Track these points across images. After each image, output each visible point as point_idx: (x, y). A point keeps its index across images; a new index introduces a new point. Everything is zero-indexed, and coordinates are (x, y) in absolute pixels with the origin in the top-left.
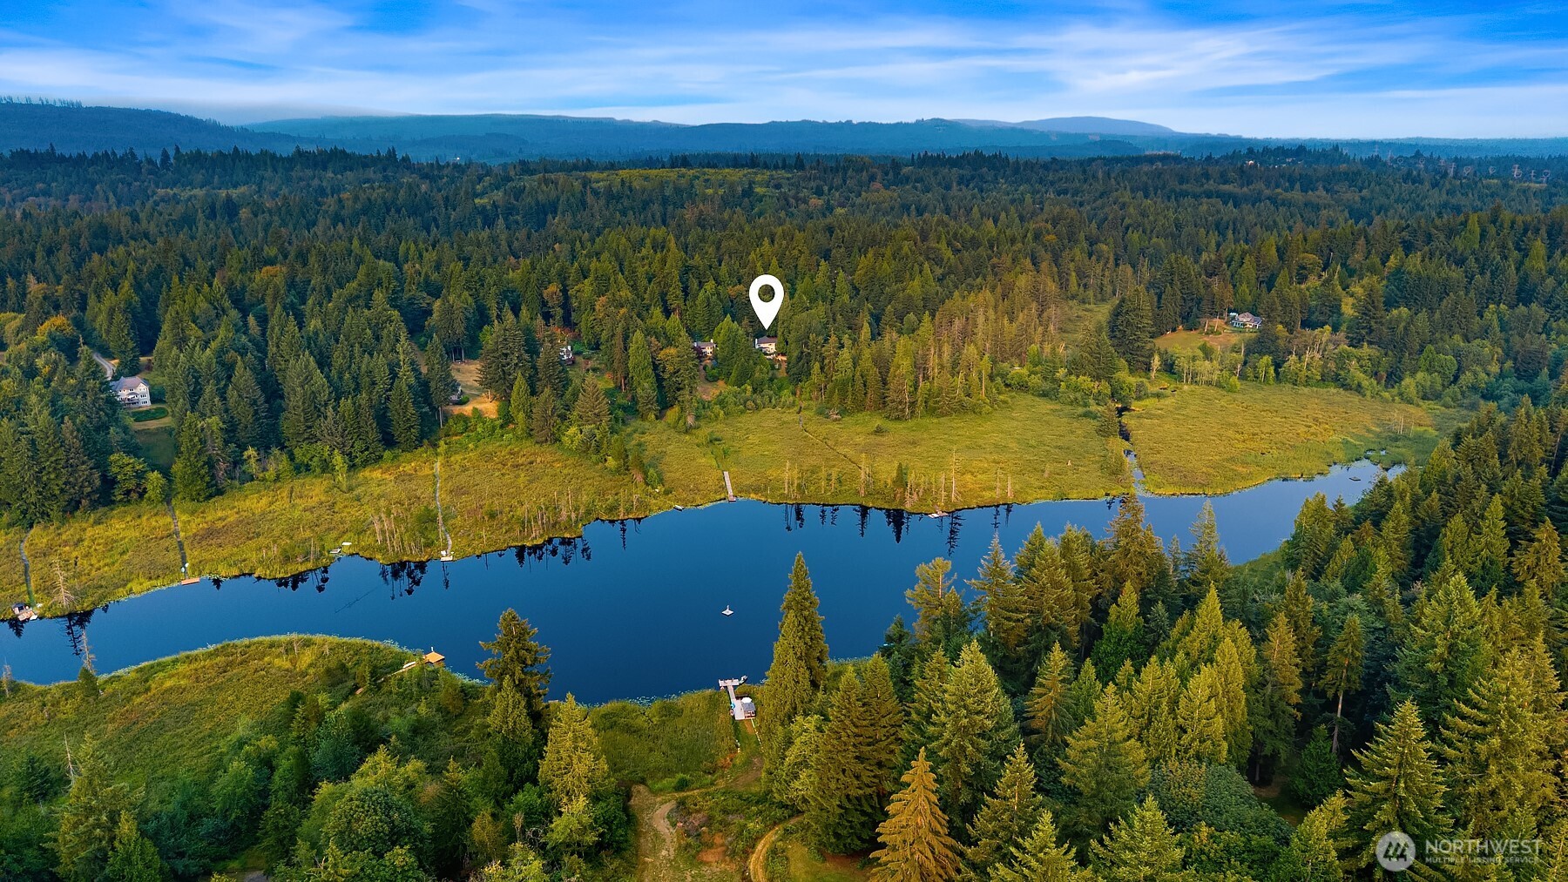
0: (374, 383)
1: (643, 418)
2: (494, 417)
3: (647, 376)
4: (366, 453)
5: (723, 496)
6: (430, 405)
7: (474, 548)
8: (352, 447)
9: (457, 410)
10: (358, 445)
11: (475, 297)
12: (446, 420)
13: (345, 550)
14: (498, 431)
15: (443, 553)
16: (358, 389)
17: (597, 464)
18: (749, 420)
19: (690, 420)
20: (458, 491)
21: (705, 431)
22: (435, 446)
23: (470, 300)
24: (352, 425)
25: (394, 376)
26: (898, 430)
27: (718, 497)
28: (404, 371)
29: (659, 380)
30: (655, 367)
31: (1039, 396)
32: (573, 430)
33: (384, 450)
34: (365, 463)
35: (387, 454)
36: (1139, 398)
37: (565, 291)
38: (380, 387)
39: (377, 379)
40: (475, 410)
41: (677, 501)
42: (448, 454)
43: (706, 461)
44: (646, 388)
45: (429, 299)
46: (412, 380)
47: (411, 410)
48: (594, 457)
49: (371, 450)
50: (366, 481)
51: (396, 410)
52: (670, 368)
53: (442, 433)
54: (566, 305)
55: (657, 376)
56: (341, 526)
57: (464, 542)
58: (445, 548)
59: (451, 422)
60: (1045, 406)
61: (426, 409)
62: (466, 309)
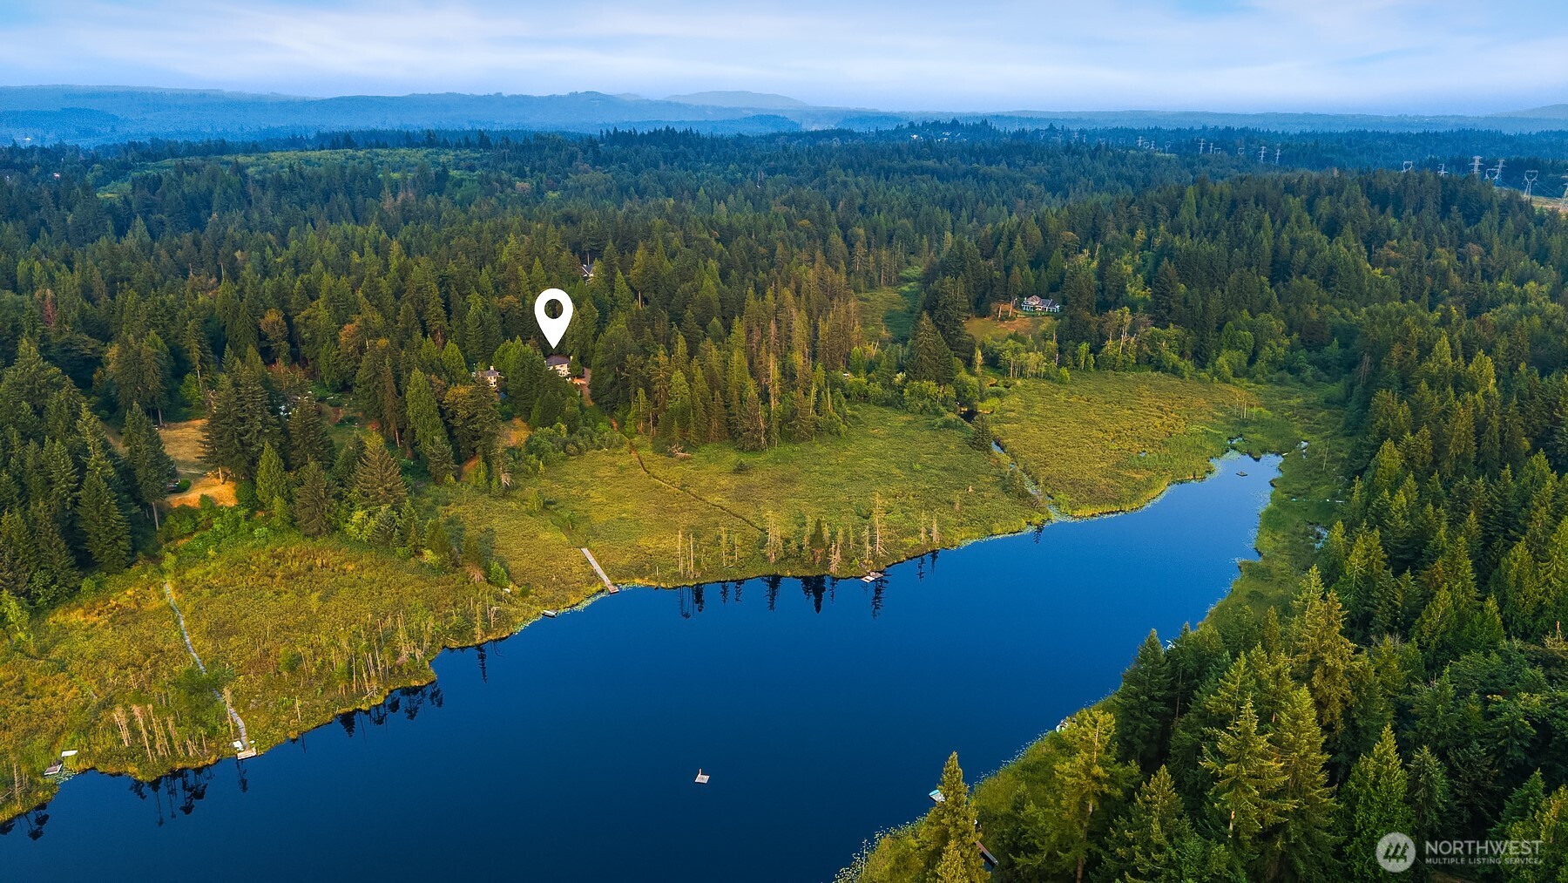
0: (50, 482)
1: (438, 481)
2: (232, 504)
3: (435, 426)
4: (54, 587)
5: (599, 587)
6: (138, 501)
7: (283, 728)
8: (30, 581)
9: (175, 501)
10: (39, 578)
11: (164, 335)
12: (163, 518)
13: (69, 764)
14: (244, 524)
15: (237, 744)
16: (25, 495)
17: (406, 559)
18: (575, 469)
19: (505, 479)
20: (219, 631)
21: (531, 491)
22: (156, 559)
23: (160, 342)
24: (25, 551)
25: (82, 468)
26: (764, 466)
27: (594, 590)
28: (95, 458)
29: (450, 430)
30: (442, 412)
31: (882, 405)
32: (358, 515)
33: (82, 577)
34: (53, 603)
35: (87, 584)
36: (982, 400)
37: (288, 319)
38: (60, 488)
39: (55, 475)
40: (204, 498)
41: (544, 603)
42: (179, 569)
43: (551, 536)
44: (435, 443)
45: (93, 343)
46: (111, 472)
47: (116, 515)
48: (400, 551)
49: (60, 581)
50: (64, 631)
51: (92, 519)
52: (462, 413)
53: (160, 538)
54: (292, 338)
55: (446, 423)
56: (49, 722)
57: (263, 720)
58: (238, 736)
59: (171, 520)
60: (899, 419)
61: (136, 510)
62: (157, 354)
